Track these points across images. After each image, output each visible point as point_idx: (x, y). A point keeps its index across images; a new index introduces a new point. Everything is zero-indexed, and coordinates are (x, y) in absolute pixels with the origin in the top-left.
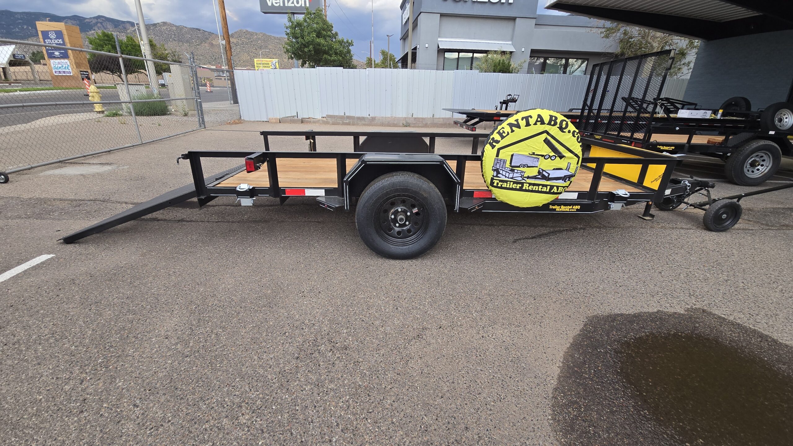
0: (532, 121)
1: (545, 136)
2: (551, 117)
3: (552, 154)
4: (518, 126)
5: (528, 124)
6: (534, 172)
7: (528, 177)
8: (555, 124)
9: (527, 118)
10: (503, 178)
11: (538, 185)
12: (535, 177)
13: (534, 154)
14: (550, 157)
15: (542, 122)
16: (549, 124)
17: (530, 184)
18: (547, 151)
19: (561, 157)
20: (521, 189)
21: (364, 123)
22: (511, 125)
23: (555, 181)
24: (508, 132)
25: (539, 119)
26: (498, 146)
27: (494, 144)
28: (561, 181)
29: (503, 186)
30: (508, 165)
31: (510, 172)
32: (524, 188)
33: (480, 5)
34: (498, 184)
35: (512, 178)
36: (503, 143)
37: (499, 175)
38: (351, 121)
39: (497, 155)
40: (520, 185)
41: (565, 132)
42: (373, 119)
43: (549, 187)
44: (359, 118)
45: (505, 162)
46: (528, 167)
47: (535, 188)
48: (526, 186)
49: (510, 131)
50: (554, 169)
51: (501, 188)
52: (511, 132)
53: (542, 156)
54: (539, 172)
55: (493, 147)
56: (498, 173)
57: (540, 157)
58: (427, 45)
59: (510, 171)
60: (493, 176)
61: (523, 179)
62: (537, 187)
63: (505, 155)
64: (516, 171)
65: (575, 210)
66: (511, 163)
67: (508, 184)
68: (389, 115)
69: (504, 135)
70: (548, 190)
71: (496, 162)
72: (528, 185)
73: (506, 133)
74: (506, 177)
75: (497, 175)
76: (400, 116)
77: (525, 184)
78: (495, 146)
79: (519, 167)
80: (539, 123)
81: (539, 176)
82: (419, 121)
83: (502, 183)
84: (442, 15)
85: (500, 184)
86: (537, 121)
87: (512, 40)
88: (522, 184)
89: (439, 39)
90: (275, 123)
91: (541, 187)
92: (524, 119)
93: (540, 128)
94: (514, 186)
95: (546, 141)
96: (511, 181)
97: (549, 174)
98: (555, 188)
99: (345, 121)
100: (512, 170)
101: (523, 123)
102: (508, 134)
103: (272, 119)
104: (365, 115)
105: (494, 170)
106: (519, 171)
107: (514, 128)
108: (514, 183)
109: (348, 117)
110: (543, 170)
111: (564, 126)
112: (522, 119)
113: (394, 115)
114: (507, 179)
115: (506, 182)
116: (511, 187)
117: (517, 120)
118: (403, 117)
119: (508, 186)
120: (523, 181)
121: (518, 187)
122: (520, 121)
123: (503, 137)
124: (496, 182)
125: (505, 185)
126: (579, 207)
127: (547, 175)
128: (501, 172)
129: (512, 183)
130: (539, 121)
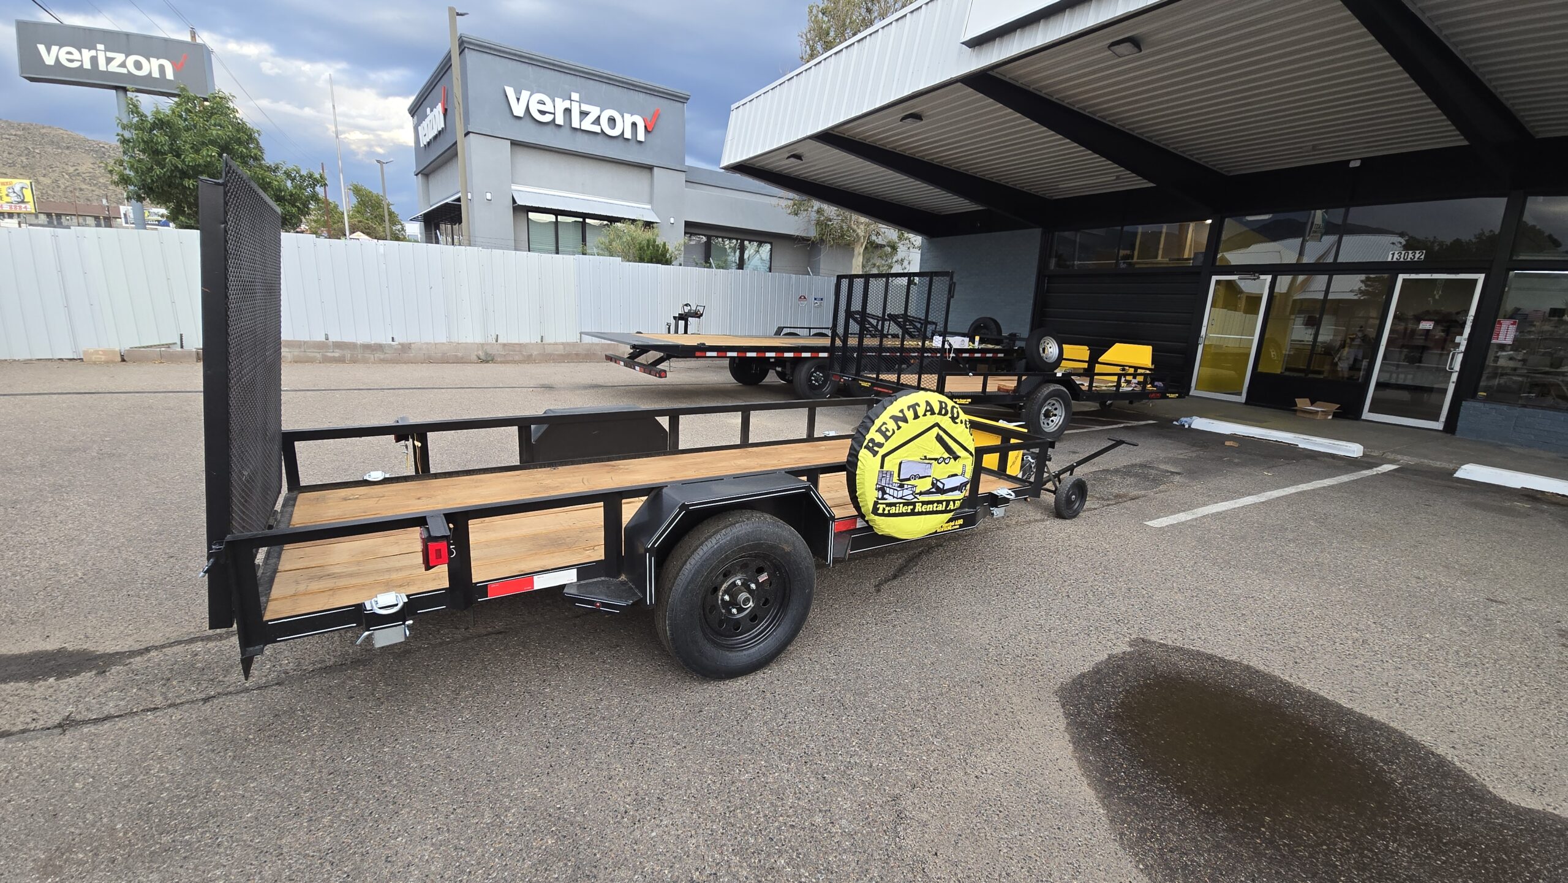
0: (921, 411)
1: (936, 430)
2: (941, 403)
3: (946, 455)
4: (905, 420)
5: (916, 417)
6: (925, 485)
7: (921, 493)
8: (946, 414)
9: (914, 407)
10: (891, 500)
11: (932, 502)
12: (928, 492)
13: (926, 458)
14: (944, 459)
15: (933, 413)
16: (940, 413)
17: (924, 503)
18: (941, 452)
19: (956, 458)
20: (913, 513)
21: (382, 356)
22: (895, 418)
23: (950, 493)
24: (893, 430)
25: (928, 408)
26: (882, 451)
27: (876, 448)
28: (957, 492)
29: (891, 512)
30: (895, 479)
31: (899, 489)
32: (916, 510)
33: (586, 137)
34: (884, 510)
35: (901, 498)
36: (889, 446)
37: (885, 496)
38: (348, 354)
39: (882, 466)
40: (912, 507)
41: (957, 423)
42: (405, 347)
43: (944, 503)
44: (367, 347)
45: (891, 475)
46: (920, 478)
47: (930, 508)
48: (918, 508)
49: (896, 428)
50: (949, 477)
51: (889, 515)
52: (898, 429)
53: (936, 459)
54: (933, 484)
55: (875, 453)
56: (884, 493)
57: (933, 461)
58: (489, 196)
59: (899, 487)
60: (878, 498)
61: (916, 497)
62: (931, 506)
63: (891, 464)
64: (906, 486)
65: (958, 527)
66: (899, 476)
67: (897, 508)
68: (442, 339)
69: (889, 434)
70: (944, 509)
71: (881, 476)
72: (920, 504)
73: (891, 432)
74: (894, 497)
75: (883, 496)
76: (470, 340)
77: (917, 504)
78: (877, 452)
79: (909, 479)
80: (928, 413)
81: (934, 490)
82: (515, 351)
83: (889, 508)
84: (514, 143)
85: (887, 509)
86: (926, 411)
87: (651, 202)
88: (914, 504)
89: (514, 187)
90: (107, 362)
91: (935, 505)
92: (911, 409)
93: (931, 420)
94: (904, 509)
95: (939, 439)
96: (900, 503)
97: (944, 484)
98: (952, 503)
99: (329, 354)
100: (902, 486)
101: (910, 415)
102: (894, 432)
103: (96, 352)
104: (383, 339)
105: (878, 489)
106: (909, 486)
107: (900, 423)
108: (905, 504)
109: (338, 345)
110: (937, 480)
111: (955, 415)
112: (909, 408)
113: (455, 339)
114: (895, 501)
115: (894, 504)
116: (901, 512)
117: (902, 411)
118: (477, 341)
119: (897, 512)
120: (916, 500)
121: (909, 511)
122: (906, 411)
123: (887, 438)
124: (881, 507)
125: (893, 510)
126: (961, 522)
127: (941, 486)
128: (888, 490)
129: (901, 506)
130: (928, 411)
